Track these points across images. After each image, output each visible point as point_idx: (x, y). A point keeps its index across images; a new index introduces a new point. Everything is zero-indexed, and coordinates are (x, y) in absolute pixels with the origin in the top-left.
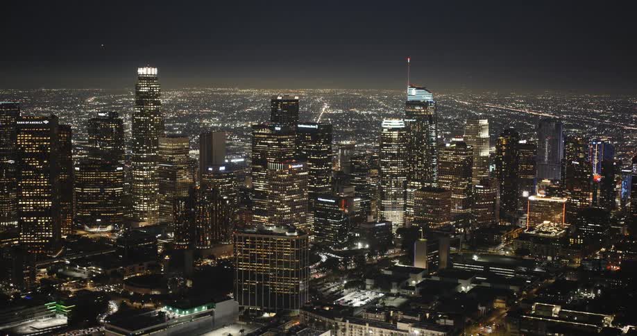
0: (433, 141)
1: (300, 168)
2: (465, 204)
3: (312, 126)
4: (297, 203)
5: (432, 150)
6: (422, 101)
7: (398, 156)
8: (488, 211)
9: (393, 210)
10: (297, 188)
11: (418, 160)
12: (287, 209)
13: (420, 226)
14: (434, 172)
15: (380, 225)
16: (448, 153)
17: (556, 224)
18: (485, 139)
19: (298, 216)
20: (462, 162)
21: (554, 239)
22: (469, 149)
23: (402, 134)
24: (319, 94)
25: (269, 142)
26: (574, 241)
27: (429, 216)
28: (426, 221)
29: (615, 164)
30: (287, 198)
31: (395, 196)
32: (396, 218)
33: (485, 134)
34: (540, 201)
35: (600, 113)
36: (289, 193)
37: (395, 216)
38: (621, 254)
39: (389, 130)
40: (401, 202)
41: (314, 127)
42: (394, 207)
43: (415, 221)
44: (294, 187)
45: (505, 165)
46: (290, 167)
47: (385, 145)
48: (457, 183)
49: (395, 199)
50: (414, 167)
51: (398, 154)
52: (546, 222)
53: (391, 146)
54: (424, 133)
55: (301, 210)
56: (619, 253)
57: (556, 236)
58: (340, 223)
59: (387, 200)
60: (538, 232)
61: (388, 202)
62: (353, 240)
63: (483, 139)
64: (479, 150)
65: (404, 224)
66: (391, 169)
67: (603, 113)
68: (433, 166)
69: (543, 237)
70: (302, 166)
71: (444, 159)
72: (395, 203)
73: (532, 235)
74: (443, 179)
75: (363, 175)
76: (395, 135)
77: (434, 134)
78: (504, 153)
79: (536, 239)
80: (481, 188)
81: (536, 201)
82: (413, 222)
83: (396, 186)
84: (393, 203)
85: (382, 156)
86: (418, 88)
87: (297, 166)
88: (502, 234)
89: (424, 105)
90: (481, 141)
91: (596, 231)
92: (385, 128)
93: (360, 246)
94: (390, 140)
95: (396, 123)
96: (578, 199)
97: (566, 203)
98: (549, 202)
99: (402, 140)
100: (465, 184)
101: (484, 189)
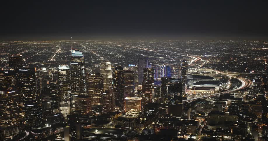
0: (83, 74)
1: (14, 92)
2: (101, 101)
3: (25, 70)
4: (13, 109)
5: (83, 78)
6: (78, 56)
7: (67, 82)
8: (109, 104)
9: (65, 107)
10: (13, 102)
11: (77, 82)
12: (8, 112)
13: (77, 113)
14: (84, 88)
15: (56, 115)
16: (92, 78)
17: (136, 110)
18: (109, 70)
19: (14, 115)
20: (99, 82)
21: (133, 119)
22: (102, 76)
23: (68, 72)
24: (58, 43)
25: (3, 79)
26: (142, 119)
27: (82, 109)
28: (80, 111)
29: (166, 79)
30: (8, 107)
31: (66, 100)
32: (66, 110)
33: (110, 68)
34: (130, 100)
35: (173, 49)
36: (9, 105)
37: (66, 109)
38: (161, 125)
39: (62, 70)
40: (69, 103)
41: (26, 70)
42: (66, 105)
43: (75, 111)
44: (11, 102)
45: (117, 83)
46: (8, 93)
47: (60, 77)
48: (96, 91)
49: (66, 102)
50: (76, 86)
51: (67, 81)
52: (132, 109)
53: (63, 77)
54: (79, 70)
55: (15, 112)
56: (160, 125)
57: (134, 117)
58: (38, 116)
59: (62, 102)
60: (127, 116)
61: (63, 103)
62: (44, 123)
63: (108, 70)
64: (106, 76)
65: (71, 113)
66: (63, 88)
67: (175, 49)
68: (84, 85)
69: (129, 118)
70: (15, 91)
71: (91, 81)
72: (66, 103)
73: (123, 117)
74: (91, 90)
75: (55, 89)
76: (65, 72)
77: (84, 71)
78: (117, 77)
79: (125, 119)
80: (105, 94)
81: (128, 100)
82: (75, 112)
83: (66, 95)
84: (65, 104)
85: (59, 82)
86: (75, 50)
87: (12, 92)
88: (111, 117)
89: (79, 57)
90: (108, 72)
91: (153, 113)
92: (60, 69)
93: (47, 126)
94: (62, 75)
95: (65, 67)
96: (147, 97)
97: (141, 100)
98: (134, 100)
99: (68, 74)
100: (100, 92)
101: (106, 94)
